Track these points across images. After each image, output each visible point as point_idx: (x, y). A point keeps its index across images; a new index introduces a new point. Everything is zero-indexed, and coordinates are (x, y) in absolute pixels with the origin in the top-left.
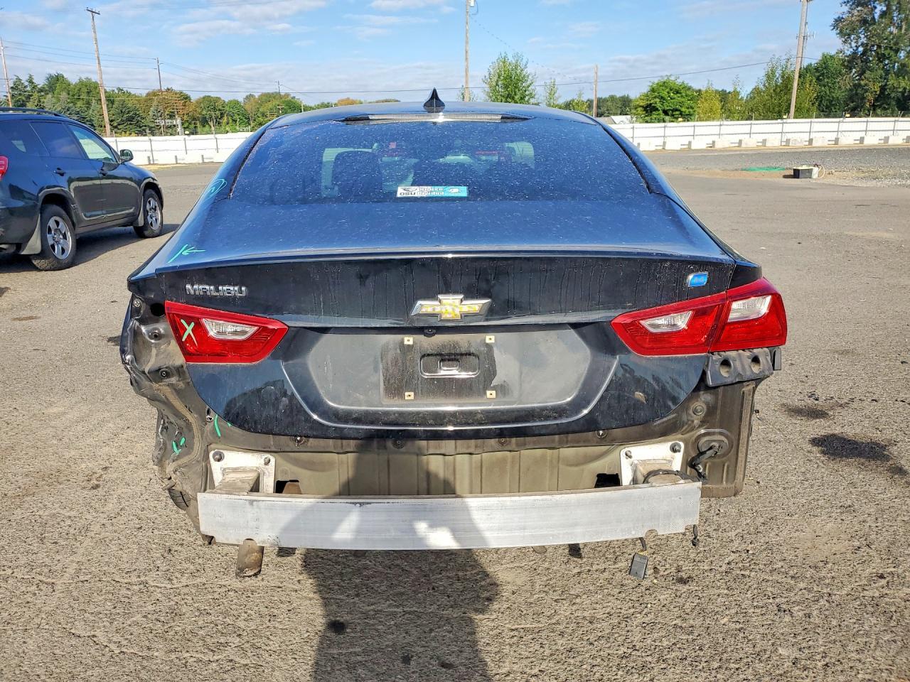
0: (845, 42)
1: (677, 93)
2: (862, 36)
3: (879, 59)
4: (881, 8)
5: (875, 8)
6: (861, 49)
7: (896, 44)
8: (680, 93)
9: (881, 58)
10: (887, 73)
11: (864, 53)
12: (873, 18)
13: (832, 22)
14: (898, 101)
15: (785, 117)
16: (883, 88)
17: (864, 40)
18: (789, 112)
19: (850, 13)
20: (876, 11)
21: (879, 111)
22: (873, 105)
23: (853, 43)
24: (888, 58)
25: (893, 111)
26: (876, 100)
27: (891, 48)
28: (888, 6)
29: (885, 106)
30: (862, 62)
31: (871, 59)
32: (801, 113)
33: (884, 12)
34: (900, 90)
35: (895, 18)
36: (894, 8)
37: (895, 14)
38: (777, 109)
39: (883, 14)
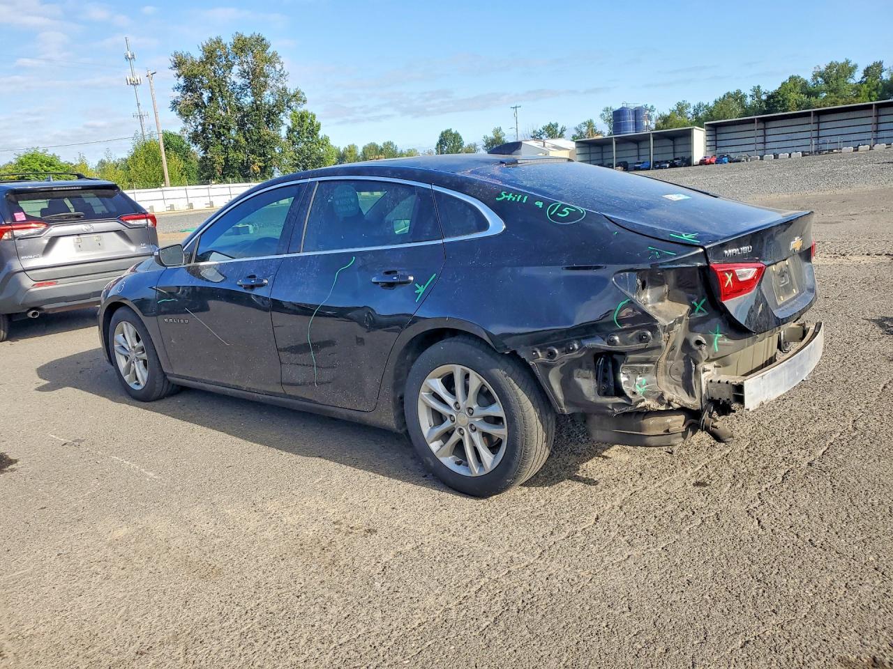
0: (186, 121)
1: (50, 165)
2: (198, 117)
3: (216, 136)
4: (207, 94)
5: (202, 94)
6: (200, 128)
7: (227, 123)
8: (54, 166)
9: (218, 136)
10: (226, 148)
11: (204, 131)
12: (204, 103)
13: (170, 105)
14: (240, 170)
15: (163, 185)
16: (226, 160)
17: (200, 120)
18: (165, 181)
19: (183, 97)
20: (203, 96)
21: (228, 178)
22: (222, 174)
23: (192, 122)
24: (224, 135)
25: (239, 178)
26: (223, 170)
27: (224, 127)
28: (212, 93)
29: (231, 174)
30: (204, 139)
31: (210, 136)
32: (175, 182)
33: (210, 97)
34: (240, 161)
35: (221, 103)
36: (217, 94)
37: (220, 99)
38: (153, 179)
39: (211, 99)
